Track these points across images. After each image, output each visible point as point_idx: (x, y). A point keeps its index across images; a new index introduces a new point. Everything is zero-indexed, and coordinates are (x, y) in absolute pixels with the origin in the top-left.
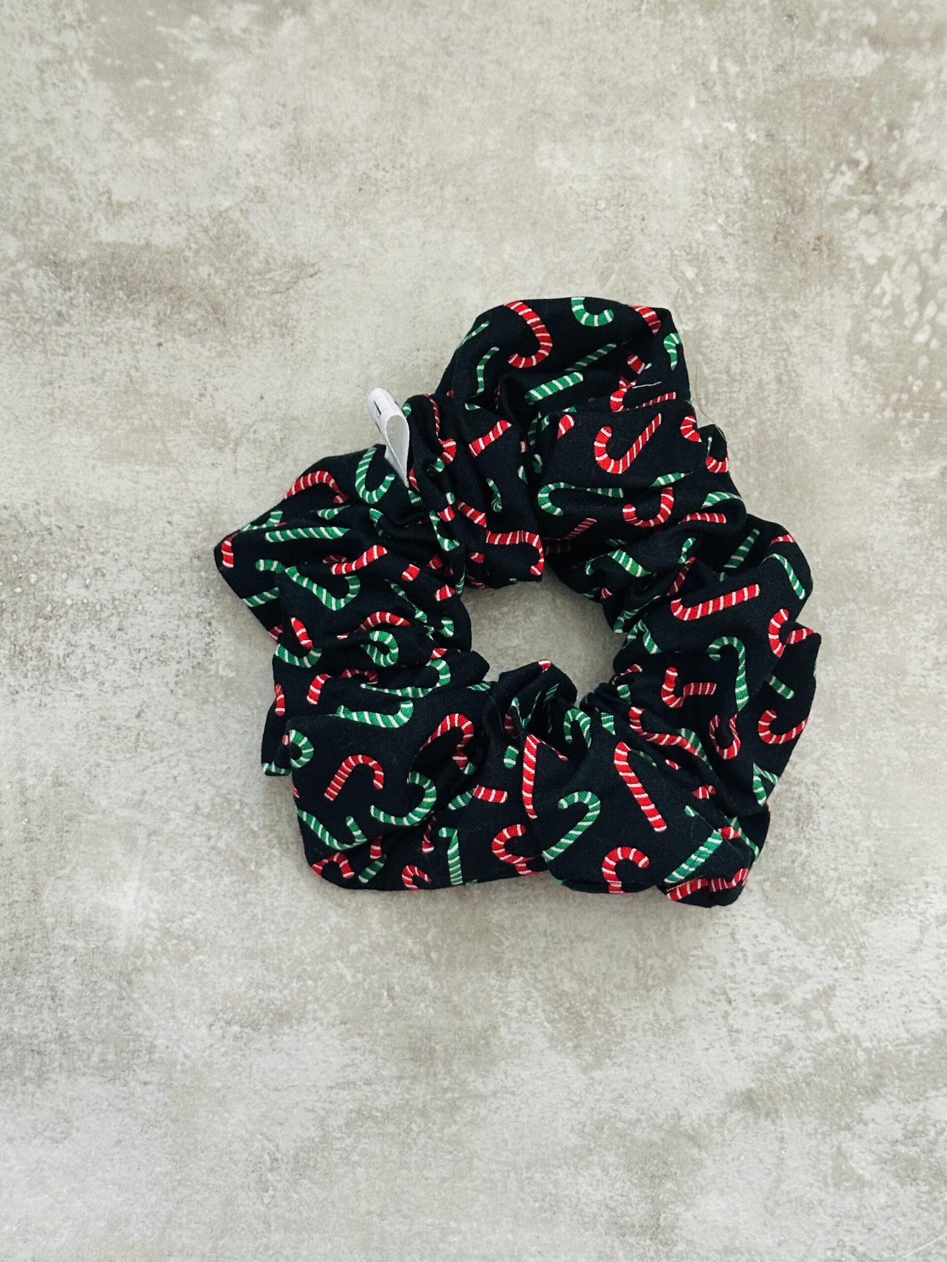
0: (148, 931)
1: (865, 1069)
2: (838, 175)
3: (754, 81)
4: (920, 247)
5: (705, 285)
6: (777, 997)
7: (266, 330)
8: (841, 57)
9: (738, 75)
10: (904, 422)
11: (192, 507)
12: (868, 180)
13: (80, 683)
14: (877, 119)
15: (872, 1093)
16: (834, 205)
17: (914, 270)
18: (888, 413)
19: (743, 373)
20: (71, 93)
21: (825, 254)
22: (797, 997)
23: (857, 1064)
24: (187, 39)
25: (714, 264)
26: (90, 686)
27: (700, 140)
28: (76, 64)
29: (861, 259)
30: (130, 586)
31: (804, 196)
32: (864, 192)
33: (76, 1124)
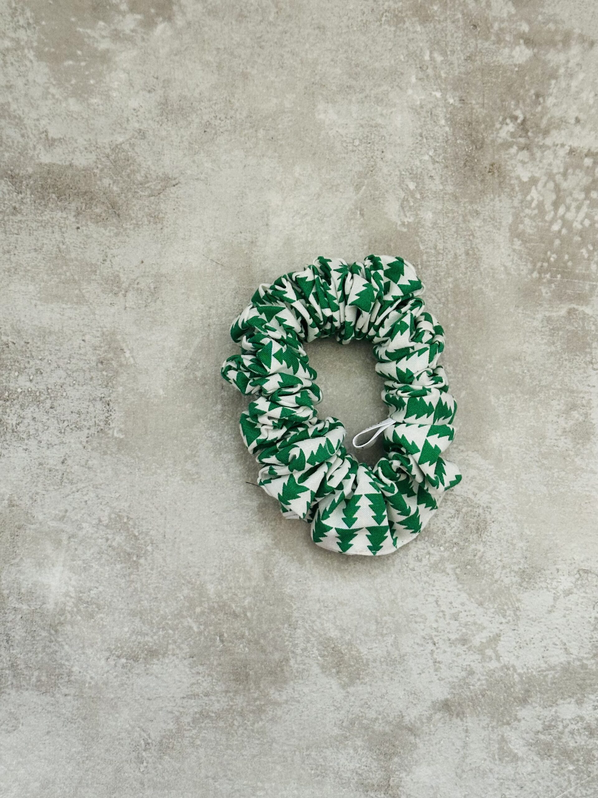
0: (68, 598)
1: (519, 686)
2: (504, 126)
3: (452, 66)
4: (555, 171)
5: (421, 193)
6: (464, 641)
7: (145, 219)
8: (507, 51)
9: (442, 61)
10: (545, 280)
11: (98, 331)
12: (523, 129)
13: (26, 441)
14: (529, 90)
15: (524, 701)
16: (502, 144)
17: (551, 185)
18: (535, 275)
19: (445, 248)
20: (22, 69)
21: (496, 175)
22: (477, 640)
23: (514, 684)
24: (96, 36)
25: (427, 181)
26: (33, 443)
27: (418, 103)
28: (26, 51)
29: (518, 178)
30: (58, 381)
31: (483, 138)
32: (520, 136)
33: (22, 721)
